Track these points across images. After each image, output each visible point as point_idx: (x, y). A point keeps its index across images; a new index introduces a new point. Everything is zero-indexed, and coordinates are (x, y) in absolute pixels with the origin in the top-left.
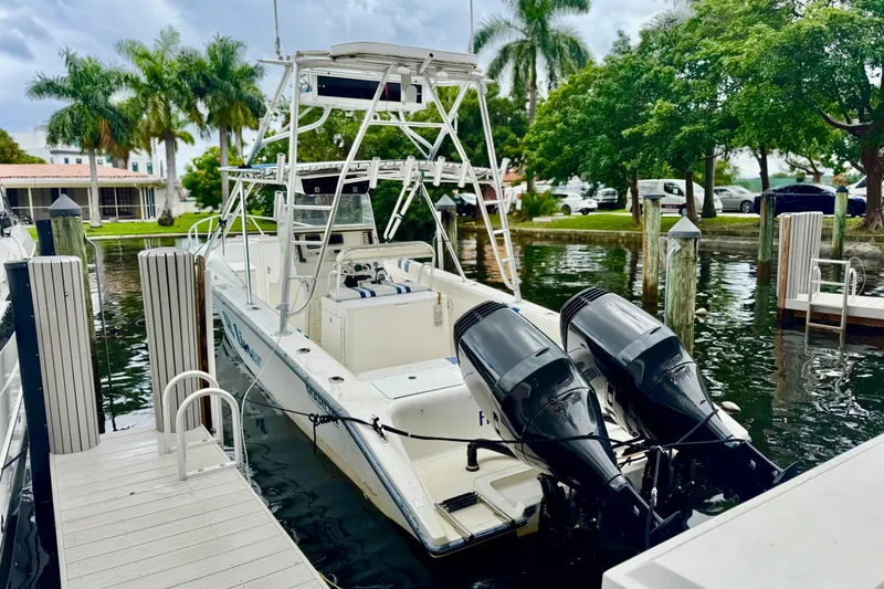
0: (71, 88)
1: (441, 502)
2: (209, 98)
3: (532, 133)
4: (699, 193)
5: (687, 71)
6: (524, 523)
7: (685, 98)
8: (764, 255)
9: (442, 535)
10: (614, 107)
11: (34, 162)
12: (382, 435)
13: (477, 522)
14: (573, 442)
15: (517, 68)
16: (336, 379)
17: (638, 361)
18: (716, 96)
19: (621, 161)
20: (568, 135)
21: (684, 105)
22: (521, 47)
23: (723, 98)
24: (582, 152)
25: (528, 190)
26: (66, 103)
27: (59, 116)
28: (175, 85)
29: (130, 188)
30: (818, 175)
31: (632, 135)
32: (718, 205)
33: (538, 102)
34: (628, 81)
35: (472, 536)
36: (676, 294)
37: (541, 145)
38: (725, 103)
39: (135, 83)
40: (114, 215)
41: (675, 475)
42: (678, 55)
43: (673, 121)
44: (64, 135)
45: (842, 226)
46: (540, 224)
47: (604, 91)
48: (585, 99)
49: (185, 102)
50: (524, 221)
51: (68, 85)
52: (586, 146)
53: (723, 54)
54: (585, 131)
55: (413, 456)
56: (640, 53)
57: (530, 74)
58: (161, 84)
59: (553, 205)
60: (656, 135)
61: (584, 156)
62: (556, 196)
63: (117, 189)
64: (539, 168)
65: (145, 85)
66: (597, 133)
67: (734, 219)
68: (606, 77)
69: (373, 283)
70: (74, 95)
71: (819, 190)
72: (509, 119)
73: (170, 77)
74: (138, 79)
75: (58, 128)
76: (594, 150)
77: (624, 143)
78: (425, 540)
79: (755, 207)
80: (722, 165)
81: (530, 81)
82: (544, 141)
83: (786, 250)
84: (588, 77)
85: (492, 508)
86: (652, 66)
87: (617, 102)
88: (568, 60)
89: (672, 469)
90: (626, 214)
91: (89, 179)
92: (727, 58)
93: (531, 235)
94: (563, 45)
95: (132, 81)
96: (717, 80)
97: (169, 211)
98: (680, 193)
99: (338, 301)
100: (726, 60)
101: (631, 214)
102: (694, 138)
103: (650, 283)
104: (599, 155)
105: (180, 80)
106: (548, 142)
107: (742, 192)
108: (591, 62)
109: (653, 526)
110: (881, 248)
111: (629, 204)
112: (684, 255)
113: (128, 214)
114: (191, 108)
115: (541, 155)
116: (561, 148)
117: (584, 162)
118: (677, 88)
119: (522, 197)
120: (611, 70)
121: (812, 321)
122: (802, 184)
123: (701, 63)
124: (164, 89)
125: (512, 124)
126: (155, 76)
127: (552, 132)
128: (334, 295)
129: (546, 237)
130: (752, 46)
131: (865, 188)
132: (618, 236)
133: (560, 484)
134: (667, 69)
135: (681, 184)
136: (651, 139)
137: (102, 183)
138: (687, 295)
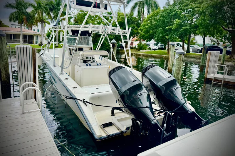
0: (16, 6)
1: (102, 124)
2: (54, 11)
3: (142, 27)
4: (186, 46)
5: (185, 12)
6: (126, 132)
7: (184, 19)
8: (202, 63)
9: (100, 134)
10: (165, 21)
11: (6, 27)
12: (86, 104)
13: (112, 131)
14: (141, 109)
15: (139, 9)
16: (74, 87)
17: (163, 86)
18: (193, 19)
19: (165, 36)
20: (151, 28)
21: (184, 21)
22: (140, 3)
23: (194, 20)
24: (155, 33)
25: (140, 43)
26: (14, 10)
27: (12, 14)
28: (45, 7)
29: (31, 35)
30: (218, 44)
31: (169, 29)
32: (191, 50)
33: (144, 18)
34: (169, 13)
35: (109, 135)
36: (176, 70)
37: (144, 30)
38: (195, 21)
39: (33, 6)
40: (27, 42)
41: (172, 121)
42: (183, 7)
43: (180, 25)
44: (14, 19)
45: (224, 57)
46: (142, 52)
47: (162, 16)
48: (157, 18)
49: (47, 12)
50: (138, 51)
51: (15, 5)
52: (156, 31)
53: (195, 7)
54: (156, 27)
55: (94, 111)
56: (173, 6)
57: (143, 11)
58: (41, 7)
59: (146, 47)
60: (175, 29)
61: (155, 34)
62: (147, 45)
63: (28, 35)
64: (143, 36)
65: (36, 7)
66: (160, 28)
67: (195, 54)
68: (163, 12)
69: (91, 62)
70: (17, 8)
71: (219, 47)
72: (136, 23)
73: (43, 5)
74: (34, 5)
75: (12, 17)
76: (158, 32)
77: (166, 31)
78: (95, 135)
79: (201, 51)
80: (193, 39)
81: (142, 12)
82: (145, 29)
83: (209, 61)
84: (158, 12)
85: (116, 127)
86: (176, 10)
87: (165, 19)
88: (153, 7)
89: (171, 119)
90: (166, 51)
91: (20, 32)
92: (197, 8)
93: (140, 55)
94: (152, 3)
95: (33, 5)
96: (193, 15)
97: (42, 42)
98: (181, 46)
99: (80, 66)
100: (196, 9)
101: (167, 51)
102: (186, 30)
103: (170, 69)
104: (159, 33)
105: (46, 6)
106: (146, 29)
107: (198, 47)
108: (159, 8)
109: (164, 136)
110: (234, 64)
111: (167, 48)
112: (180, 59)
113: (31, 42)
114: (48, 14)
115: (144, 33)
116: (149, 31)
117: (155, 35)
118: (182, 16)
119: (138, 44)
120: (165, 10)
121: (214, 81)
122: (214, 45)
123: (190, 10)
124: (42, 8)
125: (137, 24)
126: (39, 4)
127: (147, 27)
128: (78, 65)
129: (143, 56)
130: (204, 5)
131: (231, 48)
132: (163, 56)
133: (137, 121)
134: (180, 11)
135: (181, 43)
136: (174, 30)
137: (24, 33)
138: (179, 71)
